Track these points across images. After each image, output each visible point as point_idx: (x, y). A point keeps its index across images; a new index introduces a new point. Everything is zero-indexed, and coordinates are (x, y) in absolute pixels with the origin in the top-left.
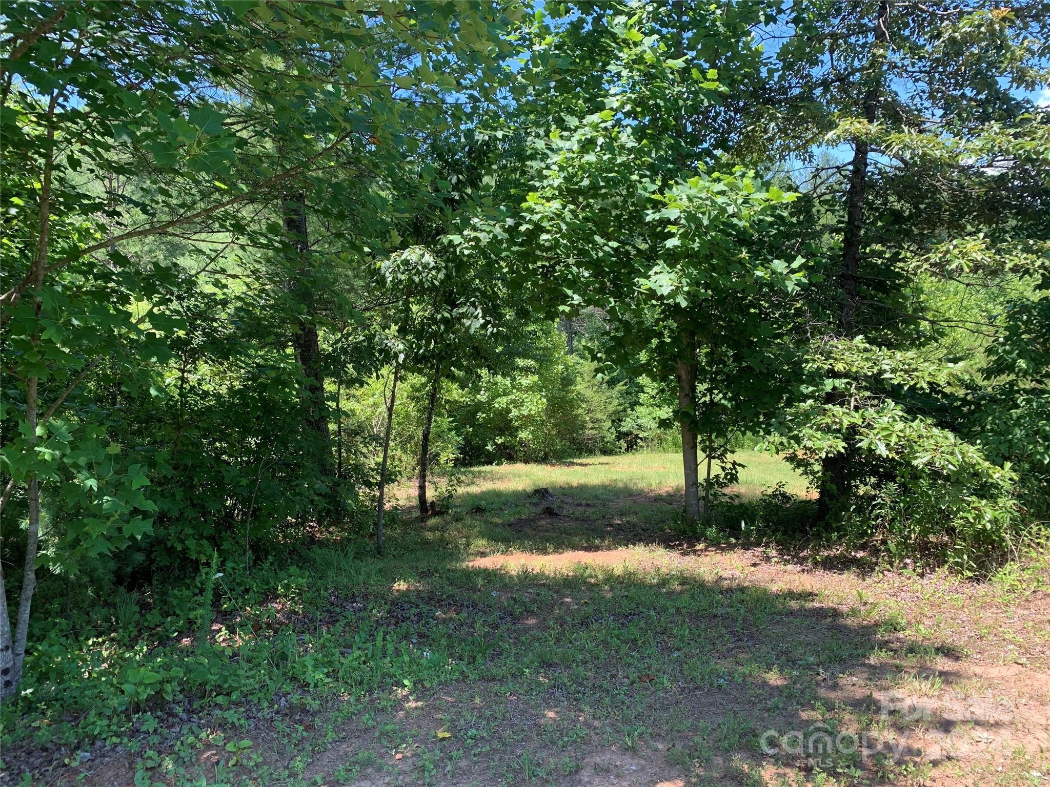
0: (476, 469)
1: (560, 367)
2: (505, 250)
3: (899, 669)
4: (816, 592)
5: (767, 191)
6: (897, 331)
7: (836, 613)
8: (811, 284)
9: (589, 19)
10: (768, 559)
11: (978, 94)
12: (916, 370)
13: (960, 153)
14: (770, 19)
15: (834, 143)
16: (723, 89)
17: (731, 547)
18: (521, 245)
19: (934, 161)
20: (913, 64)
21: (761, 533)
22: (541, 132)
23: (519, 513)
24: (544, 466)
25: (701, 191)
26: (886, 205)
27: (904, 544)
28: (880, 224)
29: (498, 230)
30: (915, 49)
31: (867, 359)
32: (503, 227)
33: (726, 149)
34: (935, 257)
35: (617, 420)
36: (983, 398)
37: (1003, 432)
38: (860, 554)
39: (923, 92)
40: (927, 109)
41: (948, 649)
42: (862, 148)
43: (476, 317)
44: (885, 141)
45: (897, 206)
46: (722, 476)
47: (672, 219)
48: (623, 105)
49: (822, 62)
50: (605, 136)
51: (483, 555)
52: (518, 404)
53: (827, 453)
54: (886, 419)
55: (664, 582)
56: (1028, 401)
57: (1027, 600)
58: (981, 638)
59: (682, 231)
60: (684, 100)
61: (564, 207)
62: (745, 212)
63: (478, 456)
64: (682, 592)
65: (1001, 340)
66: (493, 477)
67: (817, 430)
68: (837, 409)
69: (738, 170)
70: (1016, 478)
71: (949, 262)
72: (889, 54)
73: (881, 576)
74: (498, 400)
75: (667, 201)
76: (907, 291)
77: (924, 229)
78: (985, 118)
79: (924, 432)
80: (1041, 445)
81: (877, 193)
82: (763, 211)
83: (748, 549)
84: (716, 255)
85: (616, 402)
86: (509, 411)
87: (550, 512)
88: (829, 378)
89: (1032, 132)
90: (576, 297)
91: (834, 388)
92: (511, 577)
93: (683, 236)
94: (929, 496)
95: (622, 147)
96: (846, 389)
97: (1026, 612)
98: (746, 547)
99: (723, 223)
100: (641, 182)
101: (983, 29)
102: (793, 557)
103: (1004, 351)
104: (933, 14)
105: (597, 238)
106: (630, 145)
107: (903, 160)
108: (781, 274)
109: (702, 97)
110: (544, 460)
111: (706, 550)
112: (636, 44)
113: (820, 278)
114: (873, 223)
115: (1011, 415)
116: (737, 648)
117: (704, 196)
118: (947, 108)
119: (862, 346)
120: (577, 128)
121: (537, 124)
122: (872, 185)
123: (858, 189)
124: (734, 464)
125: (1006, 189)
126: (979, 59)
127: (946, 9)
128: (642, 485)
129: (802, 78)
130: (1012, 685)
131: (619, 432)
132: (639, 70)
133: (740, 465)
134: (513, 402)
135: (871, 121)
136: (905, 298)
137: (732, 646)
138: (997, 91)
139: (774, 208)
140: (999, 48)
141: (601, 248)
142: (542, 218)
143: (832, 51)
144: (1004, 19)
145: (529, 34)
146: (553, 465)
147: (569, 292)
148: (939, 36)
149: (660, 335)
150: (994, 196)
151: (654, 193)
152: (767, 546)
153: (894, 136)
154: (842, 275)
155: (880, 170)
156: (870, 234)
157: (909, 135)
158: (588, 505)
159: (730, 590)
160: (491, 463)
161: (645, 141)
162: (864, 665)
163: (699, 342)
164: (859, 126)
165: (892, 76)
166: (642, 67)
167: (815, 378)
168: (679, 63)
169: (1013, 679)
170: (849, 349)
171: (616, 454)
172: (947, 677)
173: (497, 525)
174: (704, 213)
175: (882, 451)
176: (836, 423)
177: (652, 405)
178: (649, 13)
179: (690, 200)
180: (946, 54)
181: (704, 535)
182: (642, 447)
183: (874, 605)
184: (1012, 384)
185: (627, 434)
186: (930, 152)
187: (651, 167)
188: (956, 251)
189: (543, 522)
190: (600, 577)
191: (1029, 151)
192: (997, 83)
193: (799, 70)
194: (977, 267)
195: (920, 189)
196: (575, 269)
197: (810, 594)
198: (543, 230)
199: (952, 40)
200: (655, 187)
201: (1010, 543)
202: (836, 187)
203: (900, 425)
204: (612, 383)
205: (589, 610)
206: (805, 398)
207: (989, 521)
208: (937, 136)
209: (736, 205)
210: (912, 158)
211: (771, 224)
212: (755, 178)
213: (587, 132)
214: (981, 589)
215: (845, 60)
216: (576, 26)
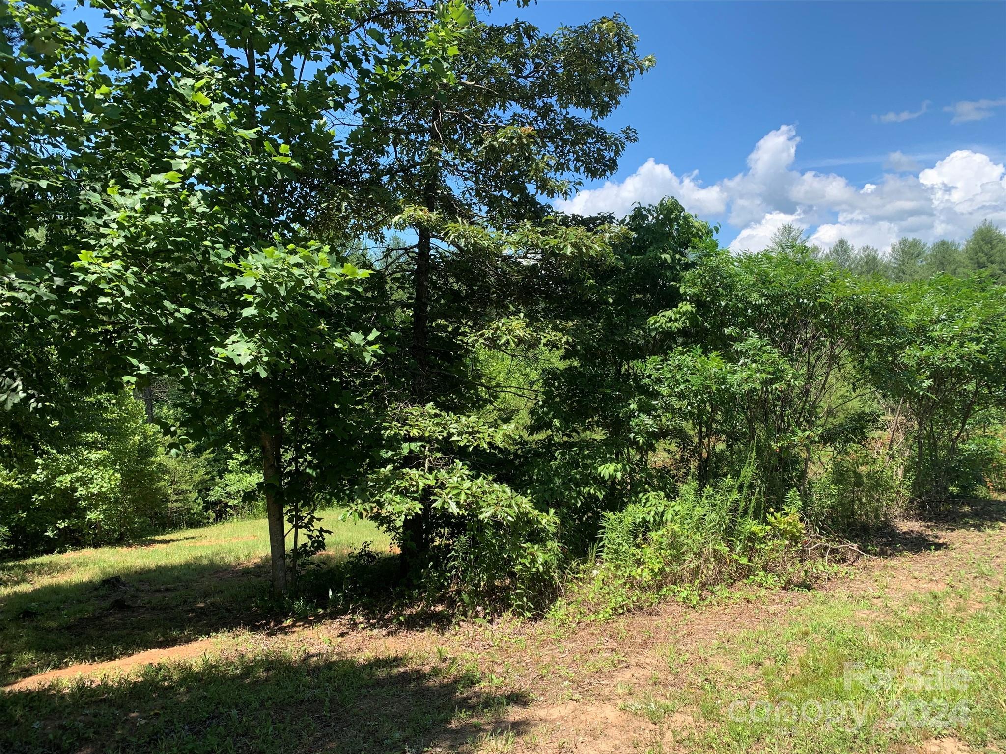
0: (30, 561)
1: (137, 438)
2: (53, 312)
3: (477, 729)
4: (400, 655)
5: (342, 266)
6: (461, 396)
7: (419, 676)
8: (386, 354)
9: (154, 77)
10: (354, 625)
11: (513, 196)
12: (478, 432)
13: (503, 245)
14: (338, 106)
15: (401, 227)
16: (295, 164)
17: (319, 619)
18: (73, 307)
19: (483, 250)
20: (463, 164)
21: (348, 599)
22: (98, 186)
23: (80, 611)
24: (118, 549)
25: (277, 261)
26: (447, 285)
27: (476, 595)
28: (442, 301)
29: (43, 290)
30: (463, 152)
31: (438, 424)
32: (49, 287)
33: (304, 224)
34: (488, 333)
35: (204, 488)
36: (529, 451)
37: (546, 482)
38: (440, 608)
39: (471, 189)
40: (474, 203)
41: (517, 696)
42: (425, 233)
43: (15, 390)
44: (444, 229)
45: (456, 287)
46: (310, 545)
47: (248, 287)
48: (192, 168)
49: (387, 152)
50: (172, 198)
51: (27, 673)
52: (85, 482)
53: (406, 516)
54: (455, 479)
55: (248, 670)
56: (563, 454)
57: (573, 632)
58: (542, 678)
59: (258, 300)
60: (258, 171)
61: (126, 269)
62: (321, 285)
63: (35, 545)
64: (267, 680)
65: (540, 403)
66: (52, 569)
67: (396, 494)
68: (414, 473)
69: (313, 244)
70: (558, 522)
71: (499, 337)
72: (443, 153)
73: (457, 627)
74: (61, 478)
75: (241, 269)
76: (467, 361)
77: (477, 307)
78: (519, 217)
79: (487, 488)
80: (574, 491)
81: (440, 274)
82: (340, 285)
83: (336, 618)
84: (295, 325)
85: (202, 472)
86: (75, 490)
87: (120, 605)
88: (405, 442)
89: (554, 232)
90: (142, 366)
91: (411, 451)
92: (63, 697)
93: (259, 306)
94: (493, 545)
95: (193, 211)
96: (421, 451)
97: (574, 645)
98: (333, 616)
99: (301, 295)
100: (213, 249)
101: (514, 141)
102: (379, 620)
103: (543, 412)
104: (475, 125)
105: (167, 303)
106: (200, 210)
107: (458, 247)
108: (359, 345)
109: (275, 169)
110: (119, 541)
111: (293, 626)
112: (205, 109)
113: (394, 349)
114: (438, 301)
115: (551, 466)
116: (324, 736)
117: (280, 266)
118: (490, 204)
119: (433, 412)
120: (140, 185)
121: (92, 178)
122: (435, 267)
123: (424, 269)
124: (321, 530)
125: (537, 277)
126: (513, 167)
127: (485, 122)
128: (230, 559)
129: (371, 165)
130: (571, 723)
131: (207, 502)
132: (208, 135)
133: (327, 531)
134: (78, 479)
135: (431, 210)
136: (466, 366)
137: (319, 735)
138: (527, 195)
139: (350, 282)
140: (527, 159)
141: (172, 314)
142: (99, 279)
143: (395, 146)
144: (529, 136)
145: (83, 80)
146: (130, 546)
147: (134, 362)
148: (481, 142)
149: (243, 404)
150: (529, 282)
151: (229, 259)
152: (354, 612)
153: (450, 225)
154: (414, 347)
155: (441, 254)
156: (435, 310)
157: (461, 225)
158: (167, 590)
159: (317, 668)
160: (52, 552)
161: (216, 208)
162: (447, 731)
163: (284, 410)
164: (421, 213)
165: (446, 172)
166: (211, 133)
167: (394, 443)
168: (251, 134)
169: (571, 717)
170: (422, 415)
171: (204, 525)
172: (519, 728)
173: (50, 630)
174: (280, 284)
175: (454, 509)
176: (413, 486)
177: (241, 472)
178: (218, 80)
179: (266, 269)
180: (488, 159)
181: (291, 609)
182: (232, 515)
183: (454, 661)
184: (550, 438)
185: (218, 502)
186: (480, 242)
187: (224, 234)
188: (504, 329)
189: (111, 619)
190: (175, 677)
191: (553, 247)
192: (526, 189)
193: (367, 158)
194: (520, 341)
195: (473, 273)
196: (141, 336)
197: (396, 659)
198: (102, 293)
199: (491, 146)
200: (229, 254)
201: (557, 581)
202: (405, 267)
203: (467, 484)
204: (197, 451)
205: (159, 723)
206: (385, 463)
207: (541, 564)
208: (484, 228)
209: (313, 277)
210: (465, 246)
211: (348, 298)
212: (330, 253)
213: (153, 193)
214: (539, 626)
215: (407, 154)
216: (140, 82)
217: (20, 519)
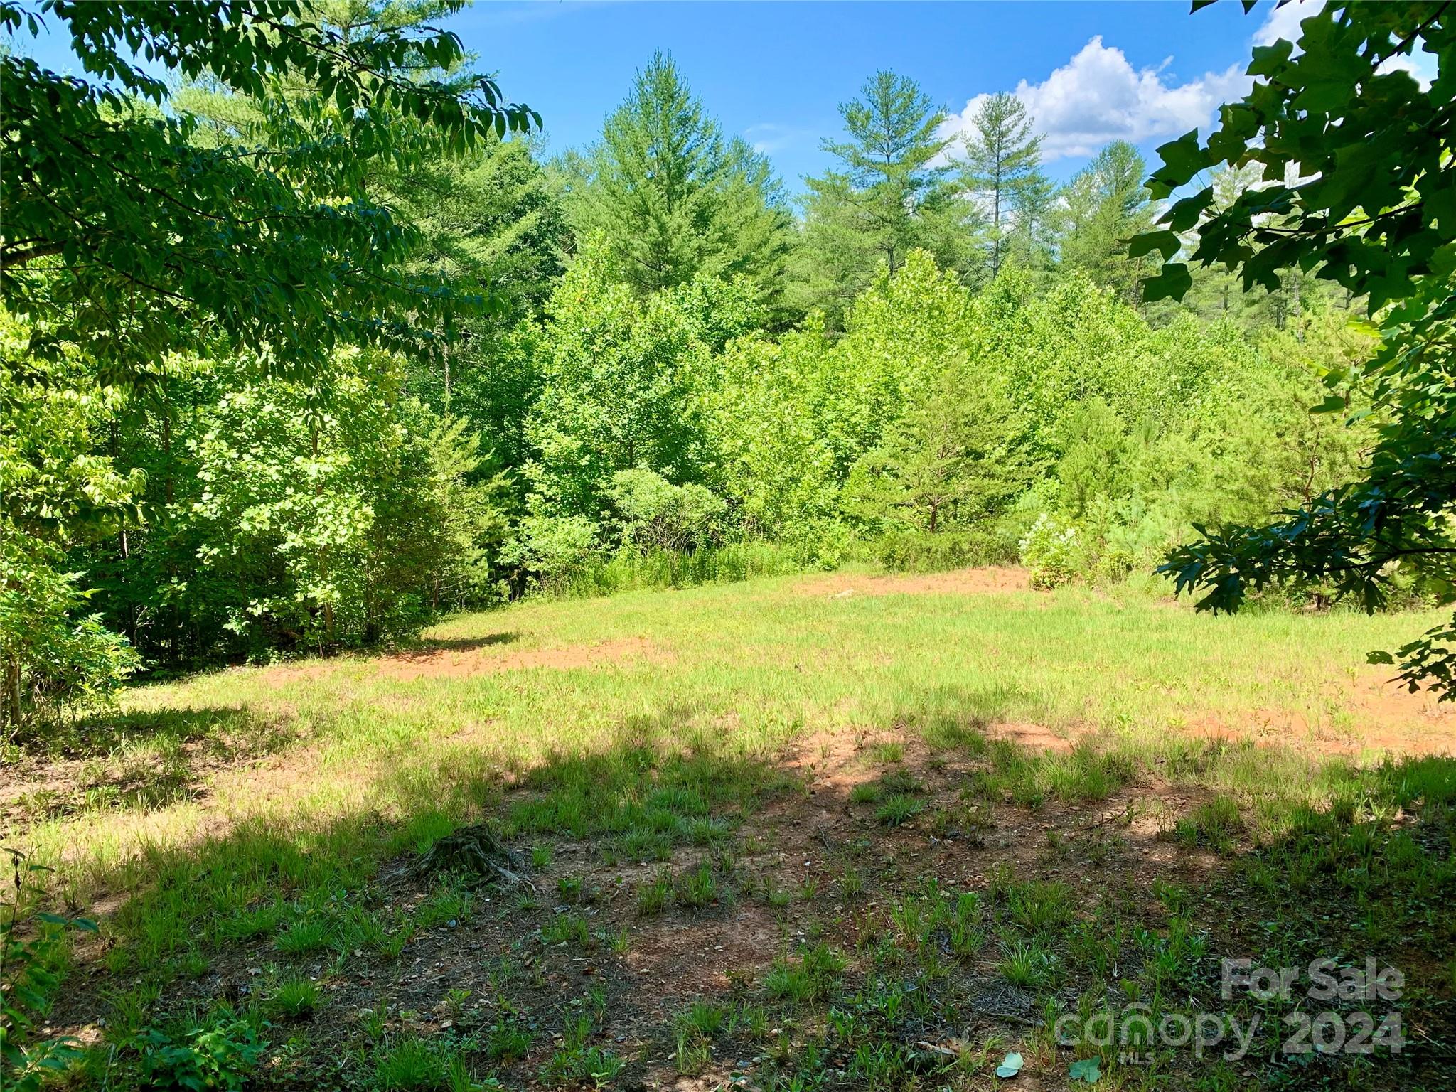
35: (493, 541)
63: (206, 646)
85: (492, 512)
86: (277, 539)
110: (368, 642)
131: (496, 566)
160: (240, 662)
171: (495, 606)
177: (551, 515)
182: (534, 589)
185: (512, 567)
217: (175, 594)
